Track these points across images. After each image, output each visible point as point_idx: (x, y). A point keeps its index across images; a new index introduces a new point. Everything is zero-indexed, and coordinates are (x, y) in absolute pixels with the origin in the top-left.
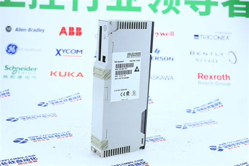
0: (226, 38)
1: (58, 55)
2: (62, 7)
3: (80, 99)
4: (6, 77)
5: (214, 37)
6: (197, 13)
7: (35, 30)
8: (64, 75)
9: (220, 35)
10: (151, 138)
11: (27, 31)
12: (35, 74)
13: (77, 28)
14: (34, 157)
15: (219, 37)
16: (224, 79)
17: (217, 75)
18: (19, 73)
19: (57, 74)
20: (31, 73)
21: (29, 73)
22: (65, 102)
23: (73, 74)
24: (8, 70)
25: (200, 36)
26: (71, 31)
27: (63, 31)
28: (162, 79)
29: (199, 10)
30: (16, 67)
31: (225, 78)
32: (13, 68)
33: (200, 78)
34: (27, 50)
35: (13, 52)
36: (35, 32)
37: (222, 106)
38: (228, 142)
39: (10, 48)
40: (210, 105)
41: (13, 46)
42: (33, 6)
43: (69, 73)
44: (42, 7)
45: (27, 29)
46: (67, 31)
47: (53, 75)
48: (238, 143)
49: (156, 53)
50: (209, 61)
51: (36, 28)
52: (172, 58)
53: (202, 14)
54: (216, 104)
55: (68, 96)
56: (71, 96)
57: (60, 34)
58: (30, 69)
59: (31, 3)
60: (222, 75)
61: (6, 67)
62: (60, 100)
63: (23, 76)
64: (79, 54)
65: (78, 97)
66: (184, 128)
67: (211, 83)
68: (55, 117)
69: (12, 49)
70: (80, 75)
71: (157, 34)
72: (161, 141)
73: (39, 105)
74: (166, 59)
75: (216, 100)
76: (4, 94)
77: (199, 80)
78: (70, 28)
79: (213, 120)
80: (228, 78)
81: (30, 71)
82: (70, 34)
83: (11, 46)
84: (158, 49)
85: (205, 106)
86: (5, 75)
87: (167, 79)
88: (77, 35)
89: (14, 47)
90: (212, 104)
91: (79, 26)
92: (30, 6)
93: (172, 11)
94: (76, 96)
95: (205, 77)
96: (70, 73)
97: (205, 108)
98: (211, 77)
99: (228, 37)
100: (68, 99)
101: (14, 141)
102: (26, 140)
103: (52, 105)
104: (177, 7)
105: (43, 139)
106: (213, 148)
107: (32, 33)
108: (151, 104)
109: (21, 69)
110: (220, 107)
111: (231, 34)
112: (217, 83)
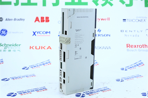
0: (144, 20)
1: (34, 35)
2: (36, 4)
3: (50, 64)
5: (136, 20)
6: (124, 5)
7: (18, 20)
8: (39, 48)
9: (140, 19)
10: (101, 89)
11: (13, 21)
12: (19, 48)
13: (46, 17)
15: (139, 20)
16: (143, 47)
17: (139, 45)
18: (9, 48)
19: (34, 48)
20: (17, 48)
21: (15, 48)
22: (40, 66)
23: (44, 48)
24: (2, 46)
26: (42, 20)
27: (37, 19)
28: (103, 49)
29: (126, 3)
30: (7, 44)
31: (144, 46)
32: (5, 45)
33: (128, 47)
34: (14, 33)
35: (4, 34)
36: (19, 21)
37: (144, 65)
39: (2, 32)
40: (136, 65)
41: (4, 30)
42: (16, 4)
43: (42, 47)
44: (23, 4)
45: (13, 19)
46: (40, 19)
47: (31, 48)
49: (99, 32)
50: (133, 36)
51: (19, 18)
52: (109, 35)
53: (127, 5)
55: (42, 62)
56: (44, 62)
57: (35, 22)
58: (16, 45)
59: (15, 2)
60: (142, 45)
62: (37, 65)
63: (12, 50)
64: (48, 34)
65: (49, 63)
66: (121, 81)
67: (136, 50)
68: (34, 77)
70: (49, 48)
71: (98, 20)
72: (108, 91)
73: (23, 69)
74: (105, 35)
75: (139, 61)
77: (127, 48)
78: (41, 17)
79: (140, 75)
80: (146, 46)
82: (41, 22)
83: (3, 31)
84: (100, 29)
85: (133, 66)
87: (107, 49)
88: (46, 22)
90: (137, 64)
91: (47, 16)
92: (14, 4)
93: (108, 4)
94: (47, 62)
95: (131, 46)
96: (43, 47)
97: (133, 67)
98: (135, 46)
99: (145, 20)
100: (42, 64)
101: (7, 95)
102: (16, 94)
103: (32, 68)
104: (111, 2)
105: (27, 93)
106: (144, 95)
107: (16, 21)
108: (97, 65)
109: (10, 45)
110: (142, 65)
111: (147, 18)
112: (139, 50)
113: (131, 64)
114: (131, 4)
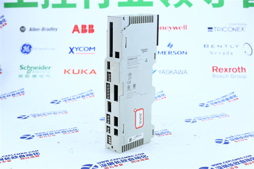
0: (241, 29)
1: (71, 53)
2: (74, 6)
3: (93, 96)
4: (21, 76)
5: (228, 29)
6: (210, 5)
7: (48, 30)
8: (77, 72)
9: (235, 27)
10: (157, 133)
11: (40, 31)
12: (49, 72)
13: (90, 26)
14: (37, 152)
15: (233, 29)
16: (239, 72)
17: (232, 68)
18: (33, 72)
19: (71, 72)
20: (45, 72)
21: (43, 72)
22: (77, 99)
23: (86, 72)
24: (23, 69)
25: (214, 29)
26: (84, 29)
27: (76, 29)
28: (176, 74)
29: (213, 2)
30: (31, 67)
31: (240, 70)
32: (28, 67)
33: (215, 71)
34: (41, 49)
35: (27, 51)
36: (49, 31)
37: (237, 99)
38: (236, 135)
39: (24, 48)
40: (224, 98)
41: (27, 46)
42: (45, 6)
43: (82, 70)
44: (54, 6)
45: (41, 28)
46: (80, 29)
48: (246, 136)
49: (169, 48)
50: (224, 54)
51: (49, 28)
52: (185, 52)
53: (215, 6)
54: (231, 98)
55: (81, 93)
56: (84, 93)
57: (73, 32)
58: (44, 68)
59: (43, 3)
60: (237, 68)
61: (21, 66)
62: (73, 98)
63: (38, 75)
64: (92, 51)
65: (91, 94)
66: (193, 122)
67: (226, 76)
68: (65, 114)
69: (26, 49)
70: (93, 72)
71: (169, 29)
72: (167, 135)
73: (52, 103)
74: (179, 53)
75: (231, 94)
76: (19, 93)
77: (213, 73)
78: (83, 26)
79: (225, 114)
80: (243, 70)
81: (44, 70)
82: (82, 32)
83: (26, 46)
84: (171, 44)
85: (220, 100)
86: (20, 74)
87: (180, 73)
88: (89, 32)
89: (29, 46)
90: (227, 97)
91: (91, 24)
92: (42, 5)
93: (184, 5)
94: (89, 93)
95: (219, 70)
96: (84, 71)
97: (219, 102)
98: (226, 70)
99: (243, 29)
100: (80, 96)
101: (21, 138)
102: (33, 136)
103: (65, 102)
105: (50, 135)
106: (219, 141)
107: (45, 32)
108: (164, 99)
109: (36, 68)
110: (235, 100)
111: (246, 25)
112: (232, 76)
113: (217, 98)
114: (220, 4)
